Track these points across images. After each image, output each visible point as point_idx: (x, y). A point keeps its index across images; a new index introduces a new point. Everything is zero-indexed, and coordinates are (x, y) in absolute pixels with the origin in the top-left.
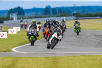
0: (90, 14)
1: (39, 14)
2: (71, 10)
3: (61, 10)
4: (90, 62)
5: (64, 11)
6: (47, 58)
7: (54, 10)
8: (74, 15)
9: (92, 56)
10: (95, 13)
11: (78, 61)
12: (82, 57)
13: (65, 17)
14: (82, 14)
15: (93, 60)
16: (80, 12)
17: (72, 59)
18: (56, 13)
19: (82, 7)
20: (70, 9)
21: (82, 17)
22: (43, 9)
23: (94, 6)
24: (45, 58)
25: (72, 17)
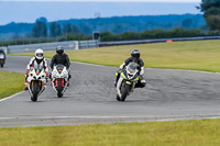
0: (133, 34)
1: (23, 35)
2: (91, 26)
3: (69, 25)
4: (133, 137)
5: (76, 29)
6: (40, 128)
7: (54, 25)
8: (97, 36)
9: (137, 124)
10: (142, 32)
11: (107, 136)
12: (116, 127)
13: (77, 42)
14: (114, 34)
15: (140, 132)
16: (110, 30)
17: (93, 132)
18: (59, 34)
19: (115, 19)
20: (87, 24)
21: (115, 39)
22: (30, 24)
23: (141, 17)
24: (36, 129)
25: (93, 42)
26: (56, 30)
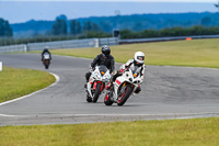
0: (153, 32)
1: (43, 33)
2: (111, 24)
3: (89, 23)
4: (153, 135)
5: (96, 27)
6: (60, 126)
7: (74, 23)
8: (117, 33)
9: (157, 122)
10: (162, 29)
11: (127, 134)
12: (136, 125)
13: (97, 40)
14: (134, 32)
15: (160, 130)
16: (130, 27)
17: (113, 129)
18: (79, 31)
19: (135, 17)
20: (107, 22)
21: (135, 37)
22: (50, 22)
23: (161, 15)
24: (55, 127)
25: (113, 39)
26: (76, 28)
